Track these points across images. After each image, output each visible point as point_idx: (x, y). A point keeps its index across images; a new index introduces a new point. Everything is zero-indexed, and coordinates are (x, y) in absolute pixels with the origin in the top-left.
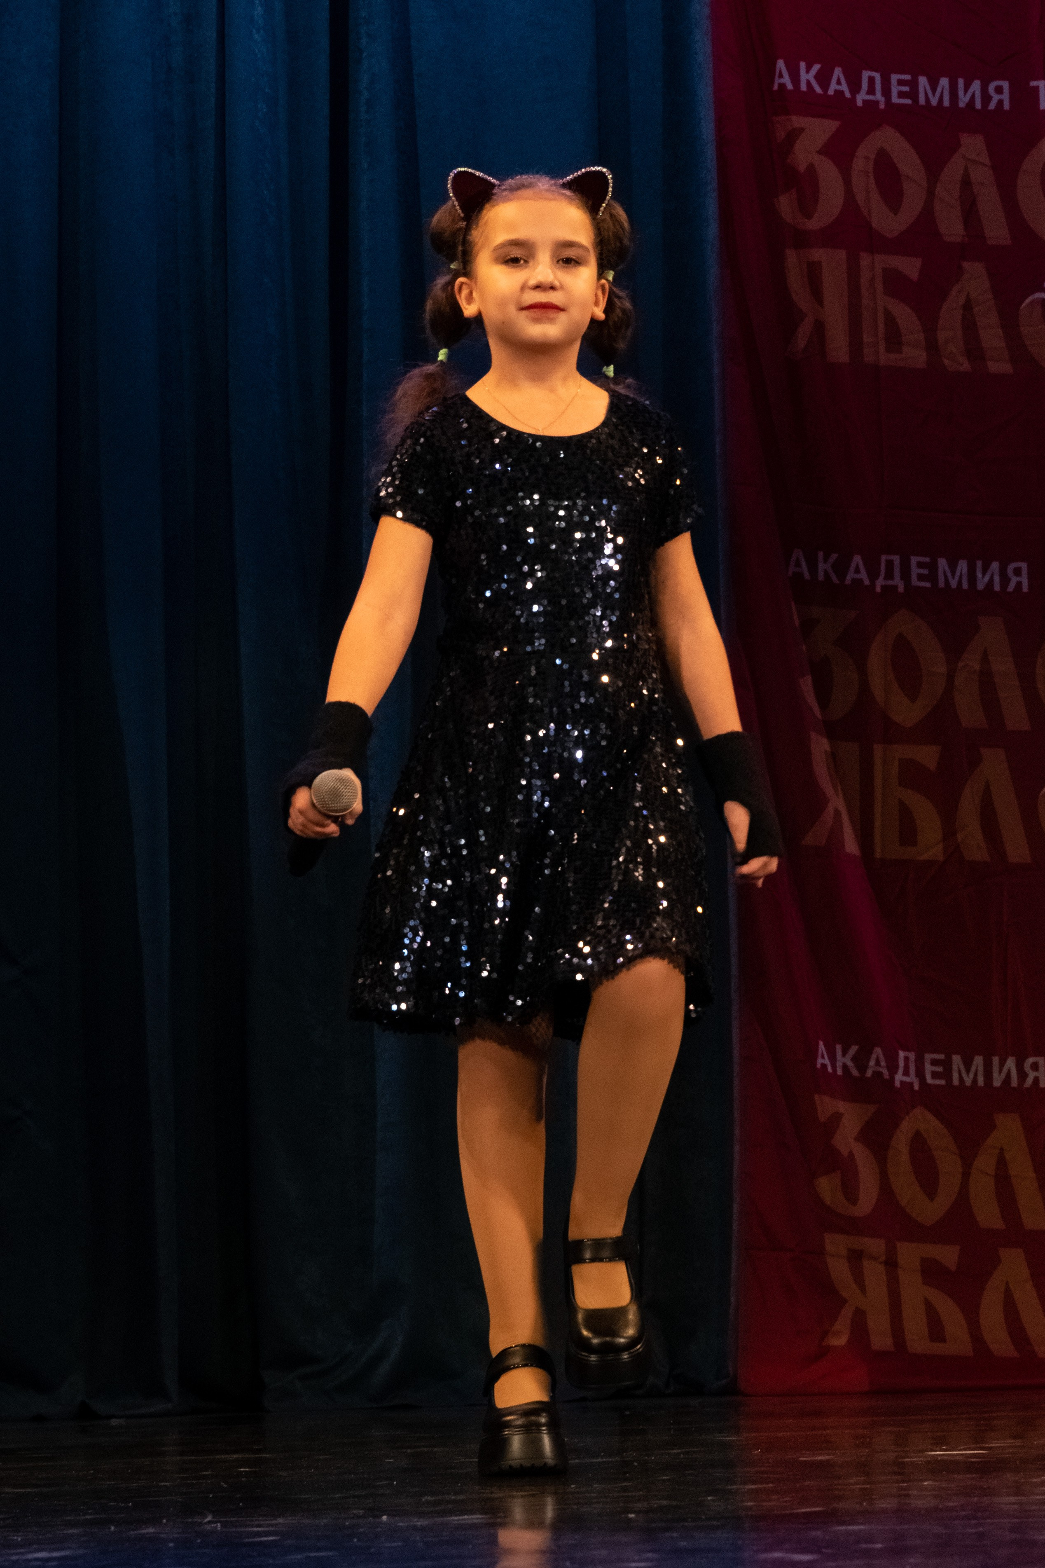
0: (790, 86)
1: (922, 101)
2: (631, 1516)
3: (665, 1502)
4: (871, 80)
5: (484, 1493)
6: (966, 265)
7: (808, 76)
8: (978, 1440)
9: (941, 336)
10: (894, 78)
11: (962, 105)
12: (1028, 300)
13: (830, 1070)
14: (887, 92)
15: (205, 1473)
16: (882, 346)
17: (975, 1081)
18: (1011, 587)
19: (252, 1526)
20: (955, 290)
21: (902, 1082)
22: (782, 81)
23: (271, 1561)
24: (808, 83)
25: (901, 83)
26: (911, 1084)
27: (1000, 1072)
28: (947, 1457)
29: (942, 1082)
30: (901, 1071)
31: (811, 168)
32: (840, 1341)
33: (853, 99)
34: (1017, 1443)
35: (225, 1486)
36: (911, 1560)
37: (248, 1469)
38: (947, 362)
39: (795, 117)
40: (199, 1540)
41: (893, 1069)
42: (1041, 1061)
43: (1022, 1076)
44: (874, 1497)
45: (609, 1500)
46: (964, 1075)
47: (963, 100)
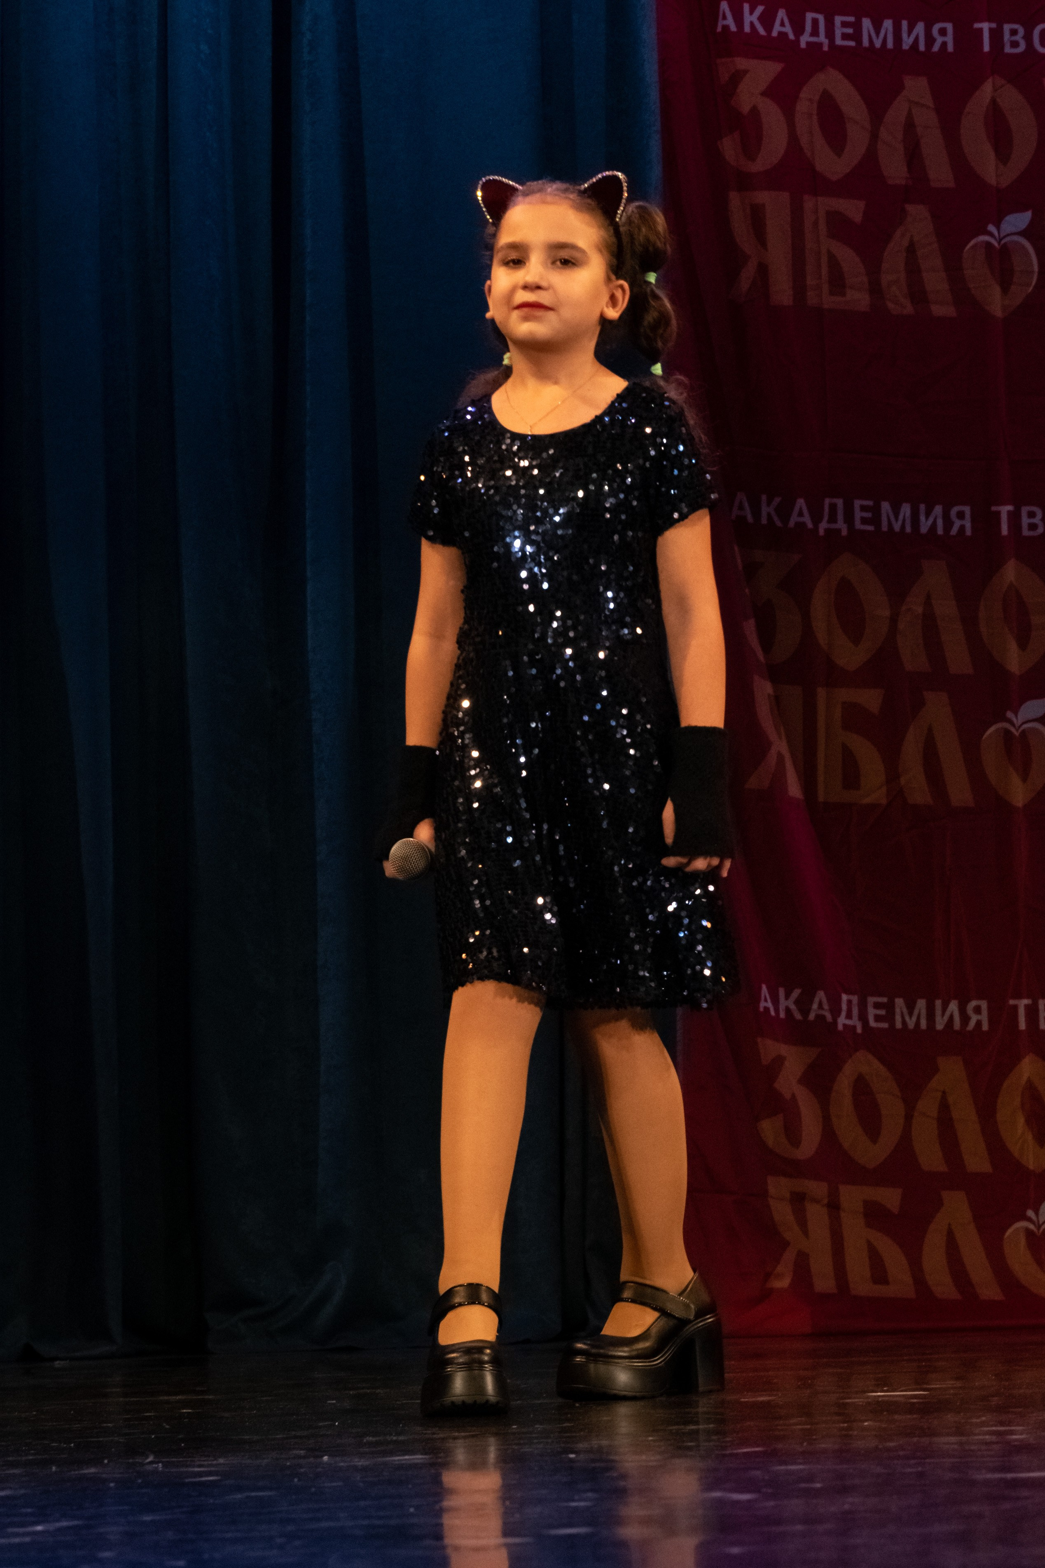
0: (733, 28)
1: (866, 43)
2: (572, 1456)
3: (605, 1442)
4: (815, 22)
5: (425, 1434)
6: (910, 208)
7: (751, 18)
8: (919, 1384)
9: (885, 278)
10: (838, 20)
11: (905, 47)
13: (773, 1013)
14: (830, 34)
15: (147, 1414)
16: (826, 288)
17: (918, 1023)
18: (954, 531)
19: (194, 1466)
20: (898, 232)
21: (845, 1025)
22: (725, 23)
23: (211, 1501)
24: (752, 24)
25: (844, 24)
26: (854, 1027)
27: (943, 1014)
28: (889, 1399)
29: (885, 1025)
30: (844, 1014)
31: (754, 110)
32: (782, 1282)
33: (798, 41)
34: (959, 1384)
35: (168, 1427)
36: (850, 1500)
37: (190, 1411)
38: (890, 305)
39: (739, 59)
40: (140, 1481)
41: (836, 1011)
42: (984, 1004)
43: (965, 1019)
44: (814, 1437)
45: (550, 1441)
46: (907, 1018)
47: (907, 42)
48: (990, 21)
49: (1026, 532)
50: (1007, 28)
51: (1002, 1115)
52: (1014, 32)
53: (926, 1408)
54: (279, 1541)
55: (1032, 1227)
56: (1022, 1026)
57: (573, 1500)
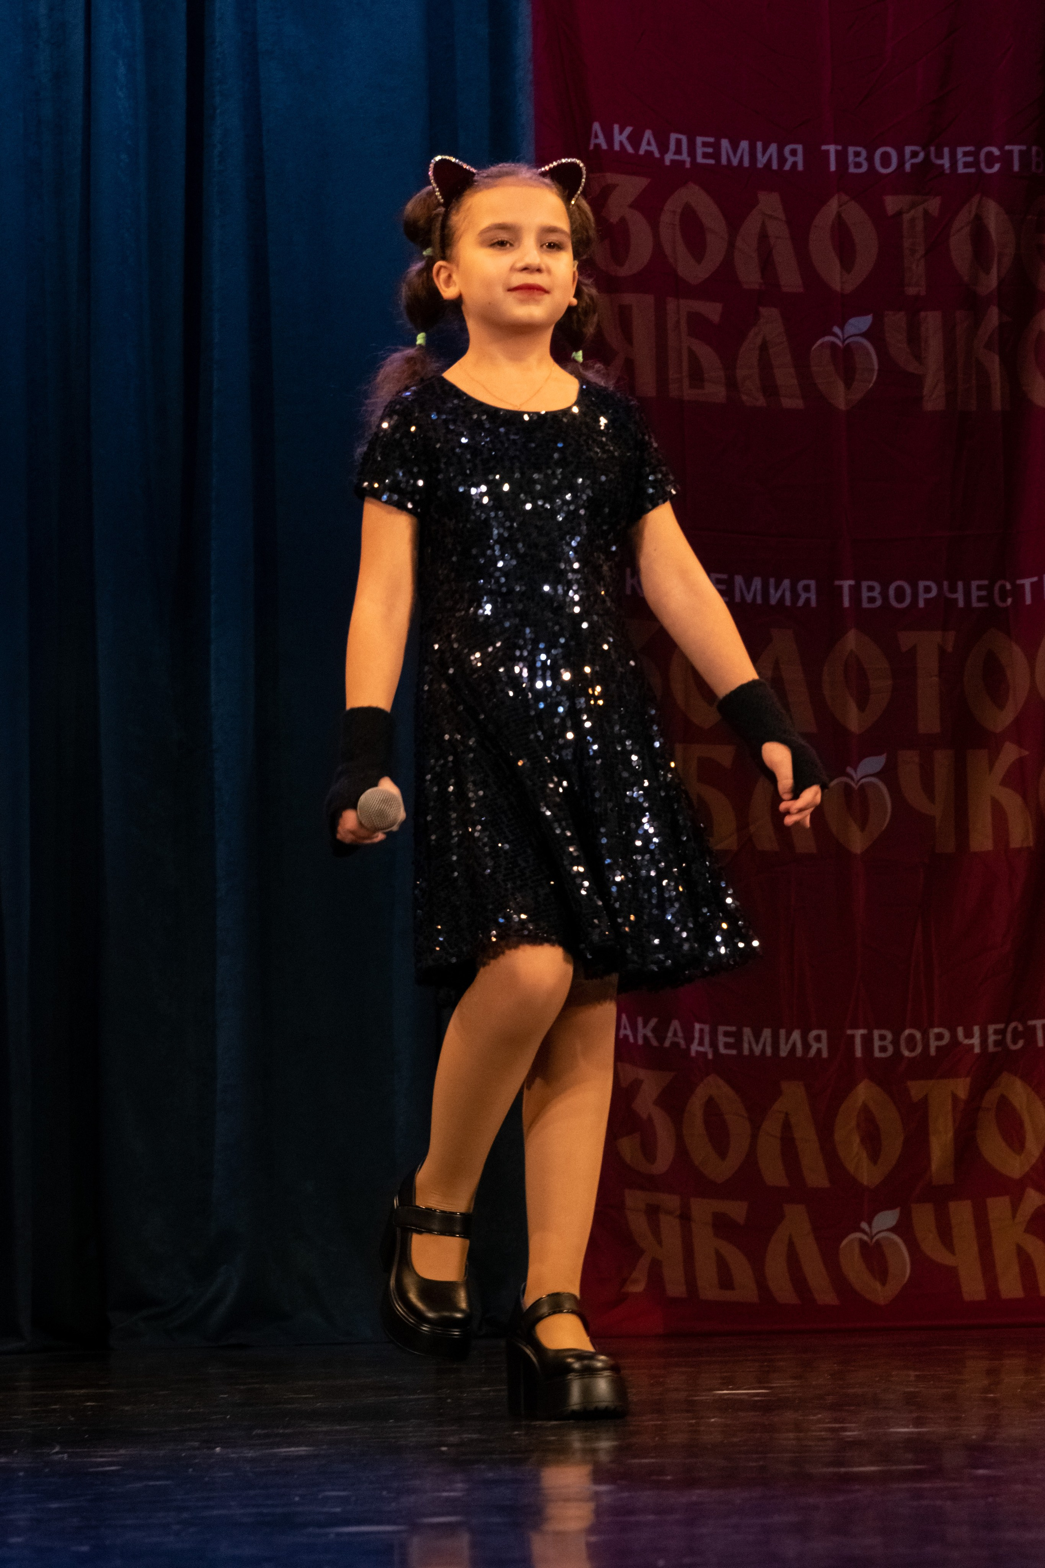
0: (604, 146)
1: (724, 161)
2: (444, 1449)
3: (475, 1436)
4: (679, 142)
5: (310, 1427)
6: (764, 311)
7: (621, 137)
8: (761, 1382)
9: (740, 373)
10: (699, 140)
11: (760, 165)
12: (819, 342)
13: (631, 1040)
14: (692, 152)
15: (54, 1407)
16: (686, 382)
17: (763, 1051)
18: (801, 603)
19: (96, 1457)
20: (751, 334)
21: (697, 1052)
22: (598, 141)
23: (113, 1489)
24: (621, 143)
25: (705, 144)
26: (705, 1054)
27: (787, 1043)
28: (733, 1396)
29: (734, 1052)
30: (696, 1041)
31: (623, 220)
32: (638, 1287)
33: (662, 159)
34: (796, 1382)
35: (72, 1419)
36: (698, 1491)
37: (93, 1404)
38: (744, 398)
39: (609, 174)
40: (47, 1470)
41: (689, 1039)
42: (824, 1034)
43: (807, 1046)
44: (665, 1432)
45: (424, 1434)
46: (754, 1046)
47: (761, 161)
48: (836, 143)
49: (865, 605)
50: (851, 150)
51: (839, 1135)
52: (857, 154)
53: (766, 1406)
54: (176, 1527)
55: (865, 1238)
56: (859, 1053)
57: (444, 1491)
